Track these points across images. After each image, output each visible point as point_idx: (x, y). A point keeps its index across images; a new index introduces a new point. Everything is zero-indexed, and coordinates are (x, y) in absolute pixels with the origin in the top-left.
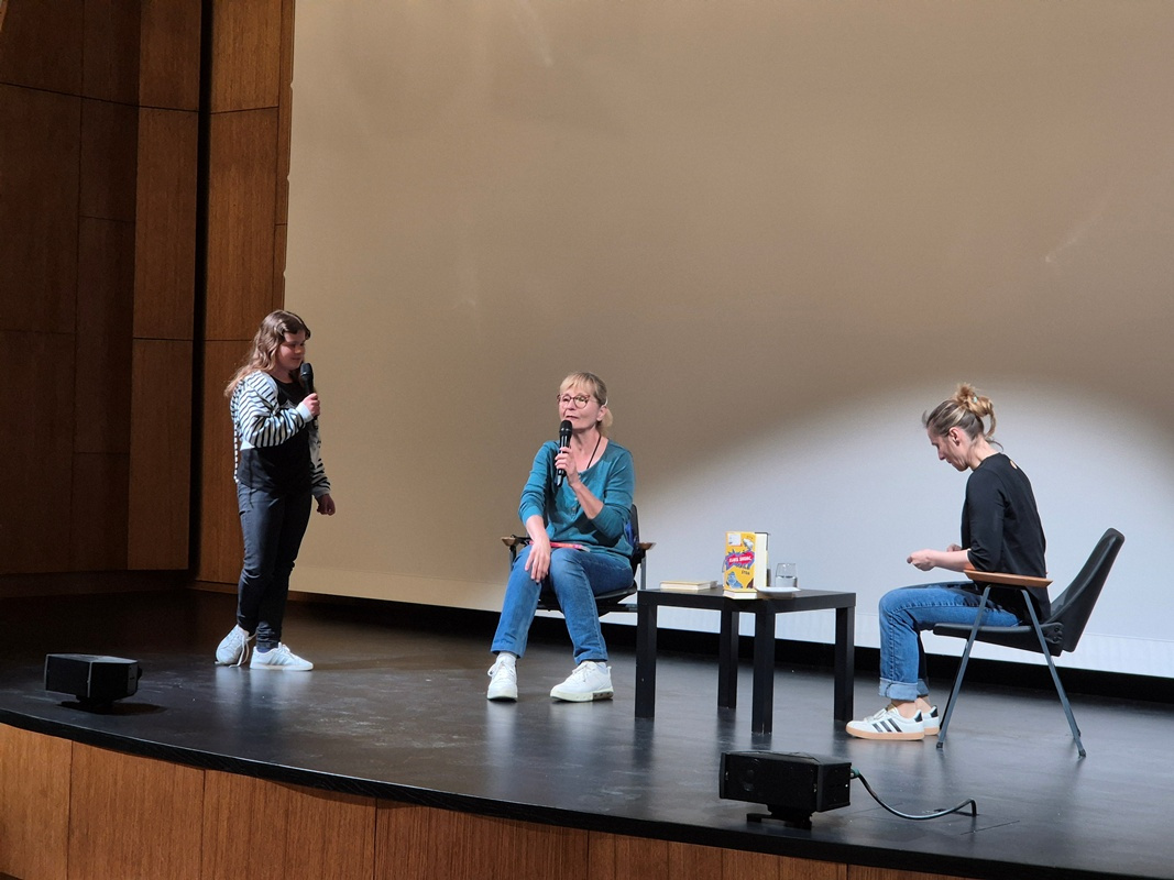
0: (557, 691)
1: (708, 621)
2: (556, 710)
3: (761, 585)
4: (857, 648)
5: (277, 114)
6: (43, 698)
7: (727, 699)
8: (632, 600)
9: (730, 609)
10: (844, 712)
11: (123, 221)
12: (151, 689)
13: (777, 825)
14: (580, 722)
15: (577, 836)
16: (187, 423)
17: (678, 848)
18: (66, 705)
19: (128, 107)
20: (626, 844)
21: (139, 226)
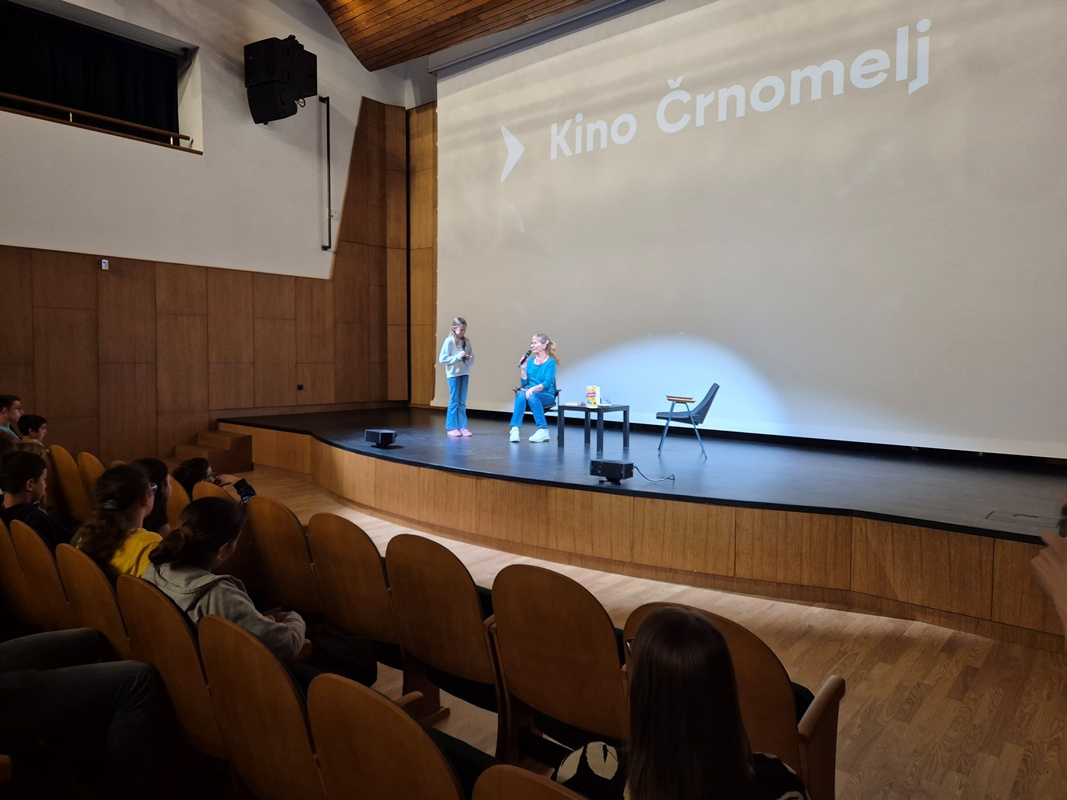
0: (531, 439)
1: (581, 415)
2: (531, 444)
3: (598, 403)
4: (631, 424)
5: (432, 249)
6: (363, 444)
7: (587, 440)
8: (556, 408)
9: (588, 411)
10: (626, 444)
11: (383, 286)
12: (399, 440)
13: (609, 484)
14: (539, 448)
15: (543, 488)
16: (406, 352)
17: (577, 492)
18: (373, 446)
19: (384, 248)
20: (559, 490)
21: (388, 288)
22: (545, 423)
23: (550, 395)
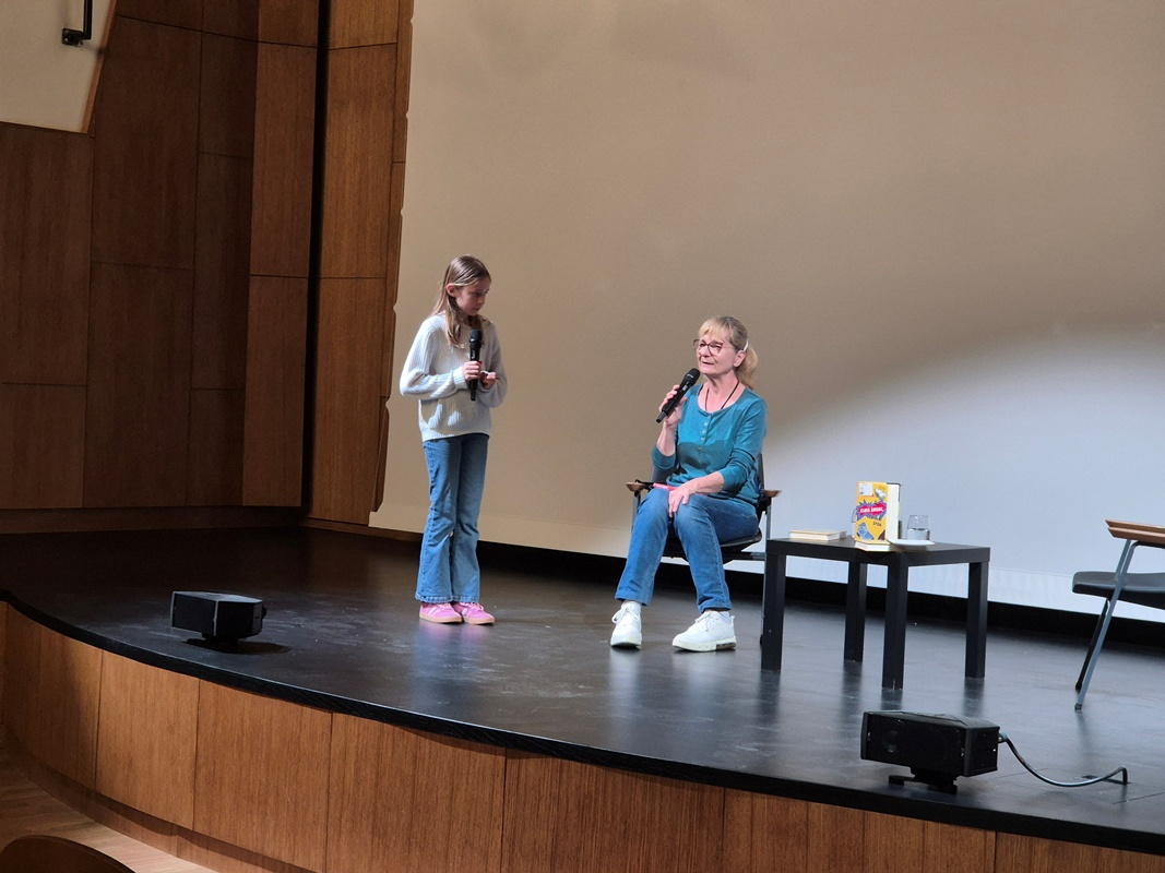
0: (680, 640)
1: (835, 572)
2: (678, 660)
3: (892, 537)
4: (991, 604)
5: (396, 49)
6: (166, 634)
7: (853, 652)
8: (759, 547)
9: (859, 560)
10: (975, 669)
11: (241, 157)
12: (274, 627)
13: (916, 788)
14: (701, 672)
15: (713, 794)
16: (301, 360)
17: (818, 810)
18: (192, 642)
19: (248, 42)
20: (763, 802)
21: (258, 166)
22: (726, 596)
23: (743, 507)
